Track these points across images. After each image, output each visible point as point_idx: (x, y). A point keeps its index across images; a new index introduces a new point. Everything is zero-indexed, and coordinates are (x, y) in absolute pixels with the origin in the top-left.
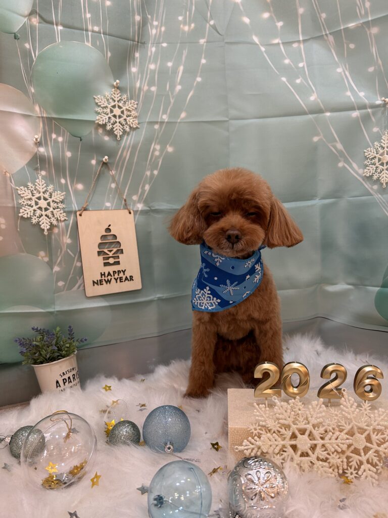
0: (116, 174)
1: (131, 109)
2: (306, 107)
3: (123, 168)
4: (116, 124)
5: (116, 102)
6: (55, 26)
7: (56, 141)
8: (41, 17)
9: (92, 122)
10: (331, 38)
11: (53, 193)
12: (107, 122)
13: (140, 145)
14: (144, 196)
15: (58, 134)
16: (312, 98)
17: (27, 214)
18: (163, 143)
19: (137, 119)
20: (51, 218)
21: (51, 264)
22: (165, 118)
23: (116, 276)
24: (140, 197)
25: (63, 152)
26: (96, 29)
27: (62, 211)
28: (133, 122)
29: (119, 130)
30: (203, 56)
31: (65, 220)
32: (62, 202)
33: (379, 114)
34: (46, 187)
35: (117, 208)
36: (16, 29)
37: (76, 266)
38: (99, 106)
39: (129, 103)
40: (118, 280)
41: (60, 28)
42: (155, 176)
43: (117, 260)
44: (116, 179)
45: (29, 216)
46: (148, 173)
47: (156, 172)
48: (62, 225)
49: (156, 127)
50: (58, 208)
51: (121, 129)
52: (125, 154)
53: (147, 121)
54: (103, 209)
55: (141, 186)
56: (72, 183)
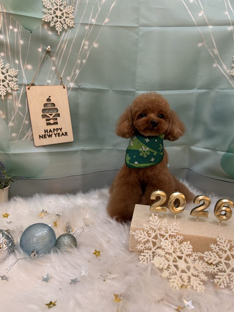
0: (56, 60)
1: (69, 13)
2: (195, 21)
3: (61, 56)
4: (57, 23)
5: (58, 6)
7: (12, 31)
9: (40, 19)
11: (9, 70)
12: (51, 20)
13: (74, 40)
14: (75, 77)
15: (14, 26)
16: (200, 14)
18: (91, 41)
19: (73, 21)
20: (7, 87)
21: (7, 120)
22: (94, 21)
23: (55, 132)
24: (72, 78)
25: (17, 40)
27: (15, 83)
28: (70, 23)
29: (60, 27)
31: (18, 90)
32: (16, 77)
34: (4, 64)
35: (56, 84)
37: (24, 123)
38: (46, 8)
39: (68, 7)
40: (57, 135)
42: (84, 64)
43: (55, 121)
44: (56, 64)
46: (79, 61)
47: (84, 61)
48: (15, 93)
49: (87, 27)
50: (12, 81)
51: (61, 27)
52: (63, 46)
53: (80, 22)
54: (45, 85)
55: (73, 70)
56: (24, 63)
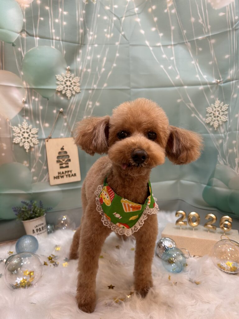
0: (67, 117)
1: (76, 82)
2: (173, 83)
3: (71, 115)
4: (68, 91)
5: (68, 78)
6: (35, 38)
7: (34, 100)
8: (27, 33)
9: (54, 90)
10: (189, 44)
11: (32, 129)
12: (63, 89)
13: (81, 102)
15: (36, 97)
16: (177, 78)
17: (18, 141)
18: (94, 101)
19: (79, 88)
20: (30, 143)
21: (30, 168)
22: (95, 87)
23: (67, 174)
25: (38, 106)
26: (58, 38)
27: (36, 139)
28: (77, 89)
30: (117, 52)
31: (38, 144)
32: (37, 134)
33: (214, 89)
34: (28, 126)
35: (67, 137)
36: (14, 40)
37: (43, 169)
38: (59, 81)
39: (75, 78)
40: (68, 176)
41: (38, 38)
43: (67, 165)
44: (68, 120)
45: (18, 142)
46: (85, 117)
48: (36, 146)
49: (90, 92)
50: (34, 137)
51: (70, 93)
52: (72, 107)
53: (85, 88)
54: (60, 137)
56: (43, 123)
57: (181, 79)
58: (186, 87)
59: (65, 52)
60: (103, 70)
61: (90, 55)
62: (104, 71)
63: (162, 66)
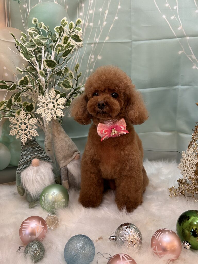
2: (175, 34)
13: (83, 56)
16: (179, 29)
18: (96, 54)
22: (97, 40)
30: (119, 4)
39: (78, 33)
46: (88, 71)
47: (91, 70)
49: (92, 45)
52: (75, 61)
53: (87, 42)
55: (84, 78)
57: (183, 30)
58: (188, 38)
59: (67, 7)
60: (105, 23)
61: (93, 8)
62: (106, 25)
63: (164, 16)
